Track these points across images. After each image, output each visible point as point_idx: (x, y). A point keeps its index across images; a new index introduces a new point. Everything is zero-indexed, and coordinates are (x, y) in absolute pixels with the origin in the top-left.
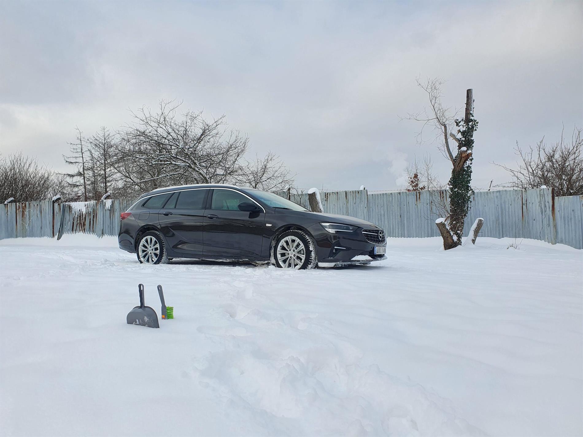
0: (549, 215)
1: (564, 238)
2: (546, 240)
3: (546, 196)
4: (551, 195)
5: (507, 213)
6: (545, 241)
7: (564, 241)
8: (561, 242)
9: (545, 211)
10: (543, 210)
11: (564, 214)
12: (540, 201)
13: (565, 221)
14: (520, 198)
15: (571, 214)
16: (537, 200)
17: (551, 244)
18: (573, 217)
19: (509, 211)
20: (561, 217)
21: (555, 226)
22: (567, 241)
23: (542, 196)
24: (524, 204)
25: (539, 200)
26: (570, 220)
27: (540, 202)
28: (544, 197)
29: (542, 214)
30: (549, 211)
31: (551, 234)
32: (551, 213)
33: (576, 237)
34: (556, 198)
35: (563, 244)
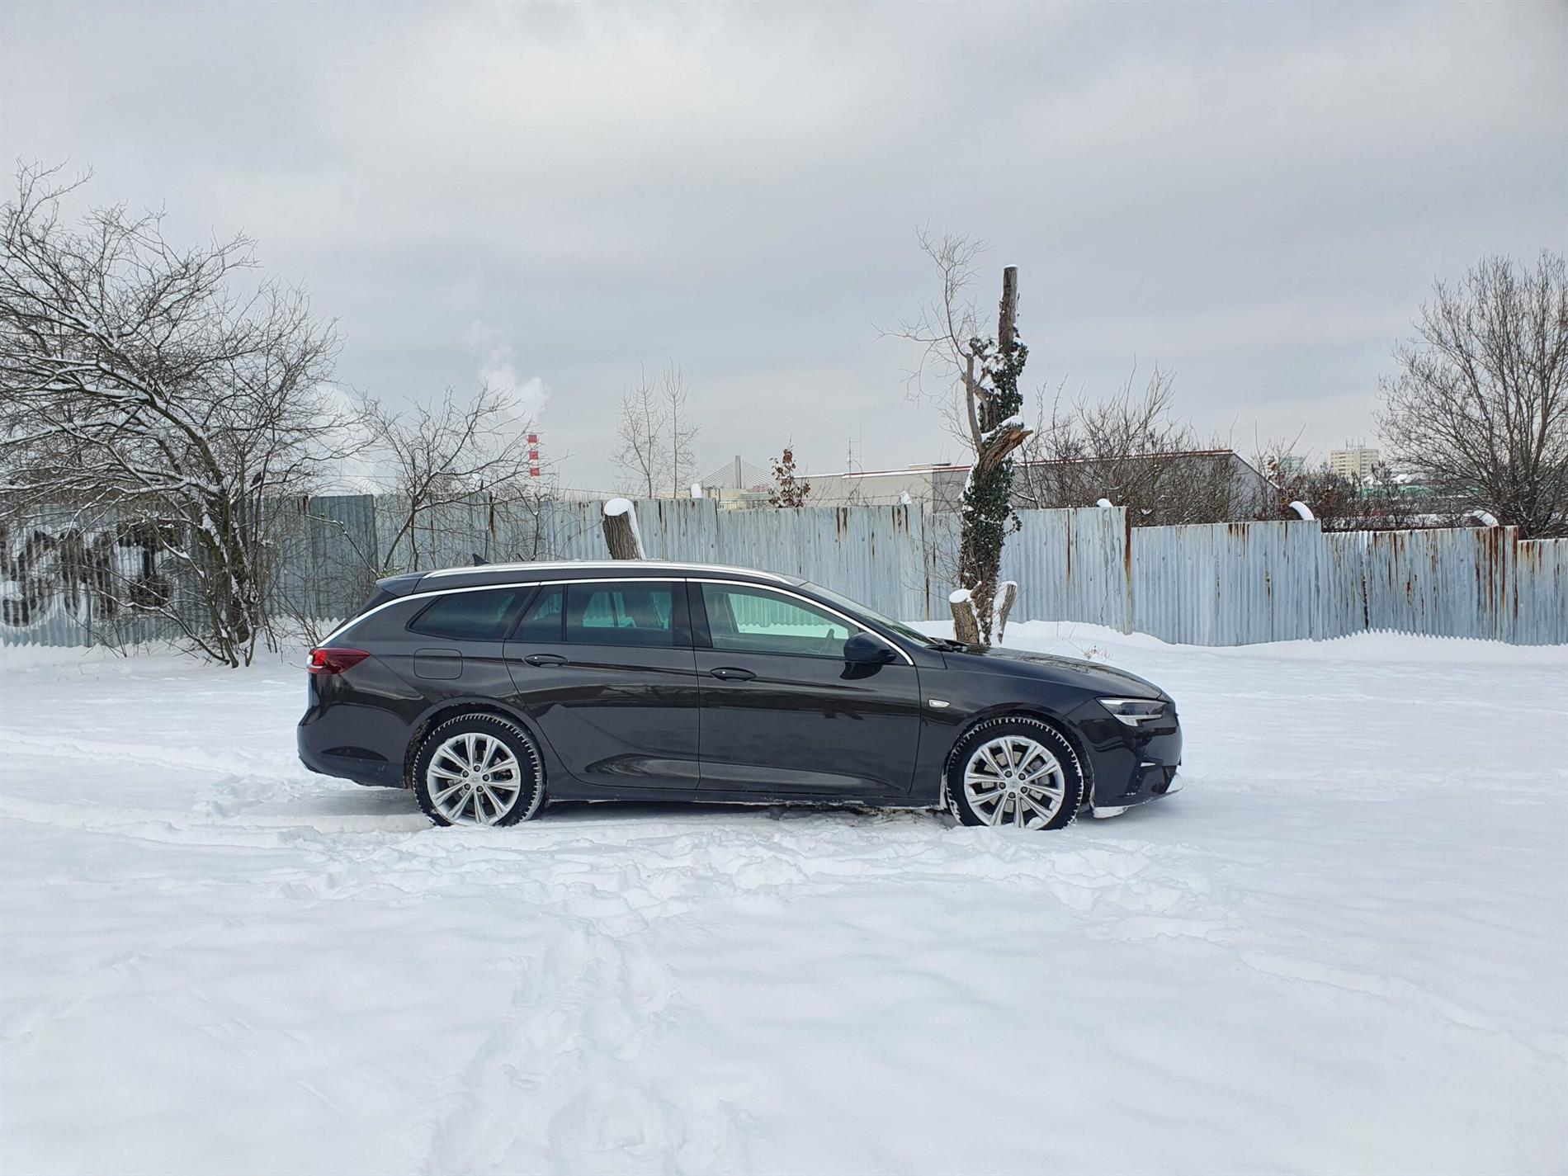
0: (1119, 568)
1: (1144, 620)
2: (1113, 624)
3: (1115, 525)
4: (1125, 523)
5: (1037, 564)
6: (1111, 628)
7: (1145, 627)
8: (1141, 630)
9: (1113, 560)
10: (1109, 557)
11: (1147, 568)
12: (1104, 536)
13: (1147, 581)
14: (1065, 530)
15: (1159, 568)
16: (1098, 535)
17: (1122, 633)
18: (1162, 573)
19: (1041, 559)
20: (1141, 574)
21: (1131, 594)
22: (1151, 626)
23: (1107, 525)
24: (1072, 544)
25: (1101, 535)
26: (1157, 580)
27: (1103, 540)
28: (1112, 527)
29: (1106, 566)
30: (1120, 561)
31: (1122, 611)
32: (1123, 564)
33: (1167, 617)
34: (1134, 530)
35: (1143, 632)
